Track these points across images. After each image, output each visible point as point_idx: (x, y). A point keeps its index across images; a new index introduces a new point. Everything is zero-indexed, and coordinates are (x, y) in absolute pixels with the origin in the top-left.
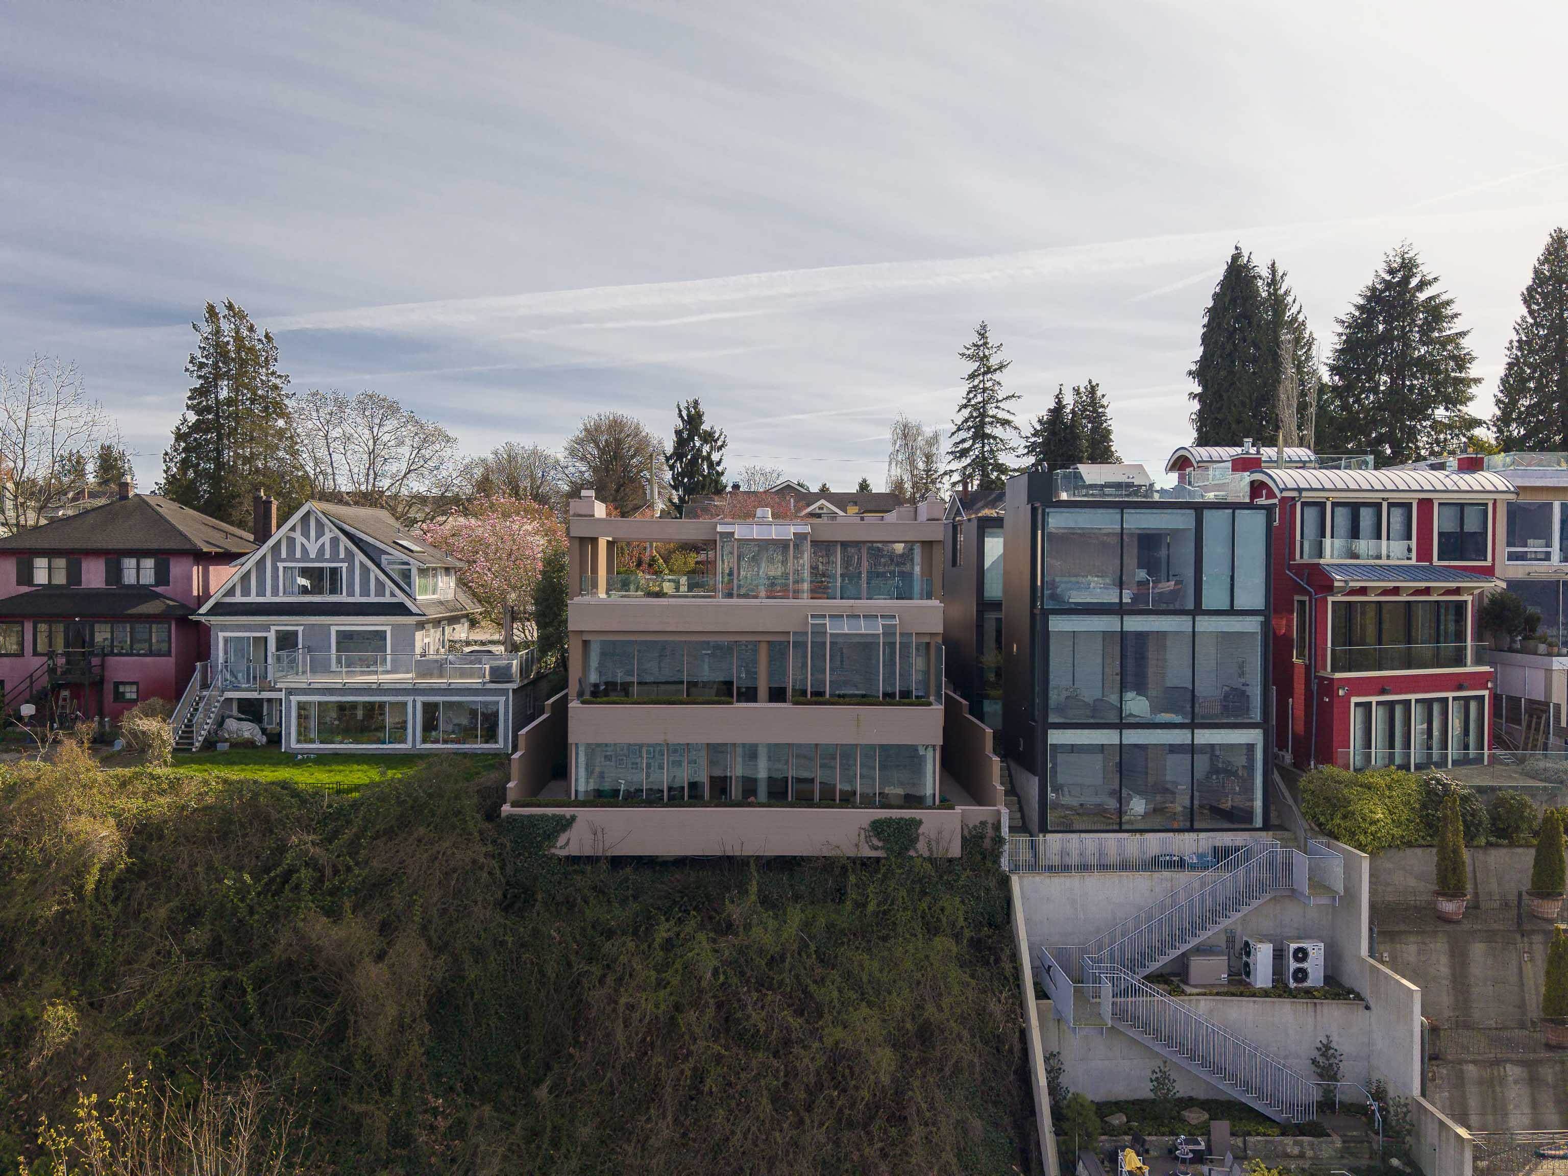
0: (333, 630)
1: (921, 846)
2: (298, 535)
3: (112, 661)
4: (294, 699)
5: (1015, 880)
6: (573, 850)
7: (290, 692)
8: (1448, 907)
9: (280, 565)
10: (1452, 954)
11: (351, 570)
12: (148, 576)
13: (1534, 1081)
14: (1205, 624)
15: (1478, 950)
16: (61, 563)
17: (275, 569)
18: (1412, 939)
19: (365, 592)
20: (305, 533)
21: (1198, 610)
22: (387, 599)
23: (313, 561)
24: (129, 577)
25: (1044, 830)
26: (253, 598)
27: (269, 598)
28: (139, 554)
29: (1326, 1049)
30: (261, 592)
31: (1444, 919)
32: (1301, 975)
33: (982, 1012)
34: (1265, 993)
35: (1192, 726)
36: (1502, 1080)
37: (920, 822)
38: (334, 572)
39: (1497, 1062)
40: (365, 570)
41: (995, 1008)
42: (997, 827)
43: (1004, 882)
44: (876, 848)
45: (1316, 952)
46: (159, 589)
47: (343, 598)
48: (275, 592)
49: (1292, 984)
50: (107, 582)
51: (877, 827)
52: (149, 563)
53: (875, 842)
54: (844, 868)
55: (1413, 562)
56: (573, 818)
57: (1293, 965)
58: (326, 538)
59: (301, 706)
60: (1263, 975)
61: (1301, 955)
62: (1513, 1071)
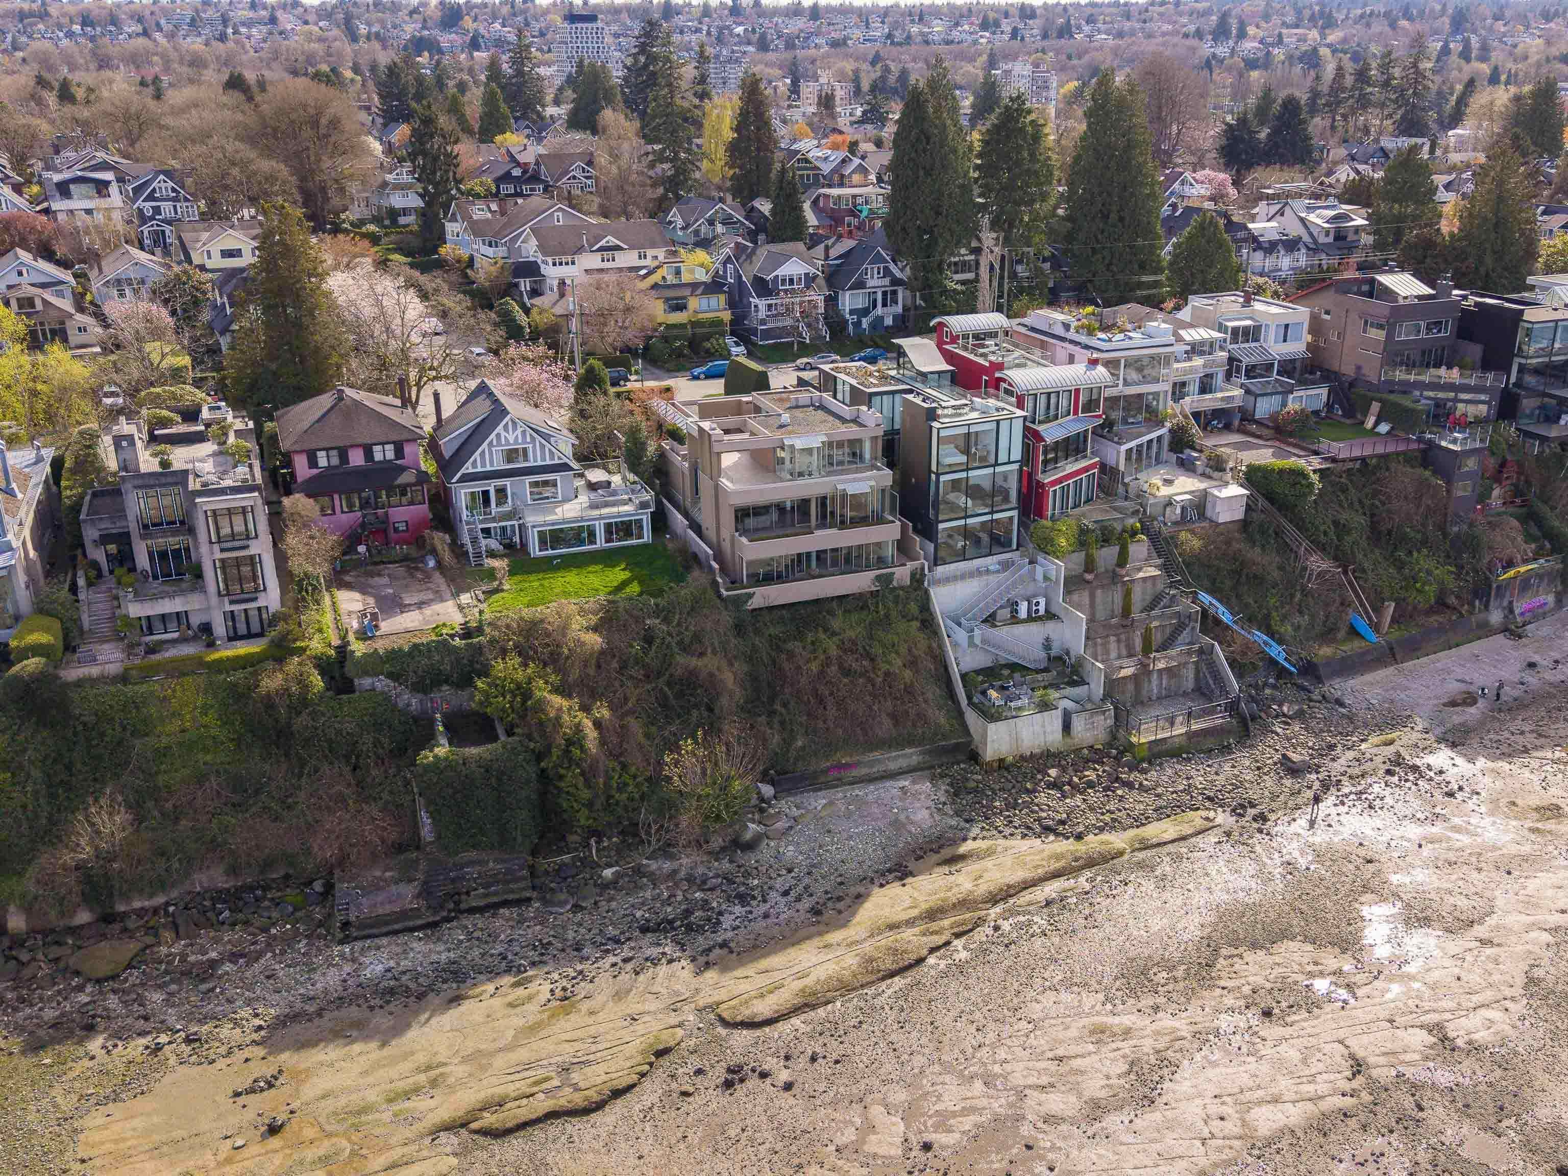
0: (527, 482)
1: (895, 583)
2: (503, 434)
3: (391, 511)
4: (536, 530)
5: (930, 590)
6: (754, 606)
9: (494, 449)
10: (1091, 596)
11: (534, 447)
12: (390, 455)
13: (1119, 641)
14: (999, 469)
16: (334, 453)
17: (491, 452)
18: (1077, 592)
19: (544, 459)
20: (506, 430)
21: (996, 464)
22: (557, 461)
23: (512, 445)
24: (378, 456)
25: (937, 566)
26: (479, 469)
27: (488, 468)
28: (381, 443)
29: (1047, 639)
30: (484, 465)
31: (1088, 582)
32: (1037, 611)
33: (930, 647)
34: (1025, 621)
35: (992, 513)
36: (1109, 642)
37: (894, 573)
38: (525, 450)
39: (1107, 635)
40: (542, 447)
41: (935, 645)
42: (923, 569)
43: (926, 592)
44: (877, 586)
45: (1042, 601)
46: (401, 463)
47: (531, 464)
48: (492, 465)
49: (1035, 616)
50: (367, 462)
51: (878, 578)
52: (390, 448)
53: (877, 584)
54: (866, 597)
56: (750, 593)
57: (1034, 608)
58: (519, 430)
59: (539, 533)
60: (1023, 614)
61: (1037, 604)
62: (1112, 639)
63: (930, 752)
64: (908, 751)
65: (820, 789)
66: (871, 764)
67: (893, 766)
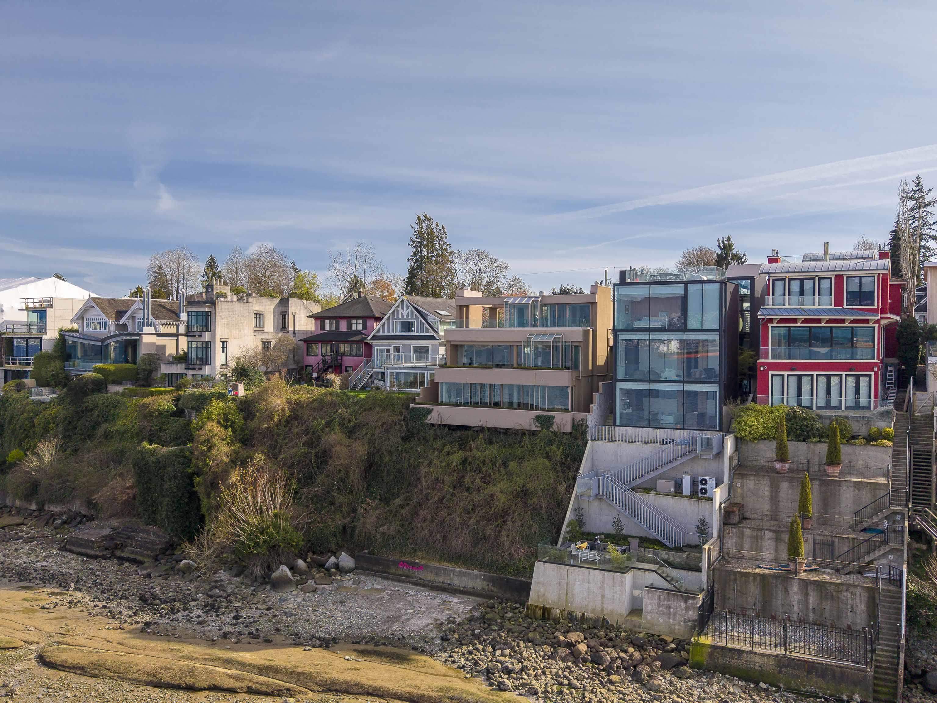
0: (412, 346)
1: (555, 428)
2: (400, 309)
3: (344, 358)
4: (389, 371)
5: (590, 443)
6: (432, 422)
7: (388, 368)
8: (778, 466)
9: (395, 321)
10: (771, 486)
11: (417, 323)
12: (360, 327)
14: (690, 336)
15: (785, 485)
16: (334, 322)
17: (393, 322)
18: (752, 478)
19: (422, 331)
20: (403, 309)
21: (686, 330)
22: (429, 334)
23: (404, 319)
24: (354, 327)
25: (615, 425)
26: (386, 334)
27: (391, 334)
28: (357, 318)
29: (702, 522)
30: (388, 332)
32: (704, 491)
33: (555, 489)
34: (686, 497)
35: (683, 382)
36: (762, 538)
37: (554, 417)
38: (412, 323)
39: (761, 530)
40: (422, 323)
42: (586, 421)
44: (537, 426)
45: (711, 481)
46: (363, 332)
47: (415, 334)
48: (393, 331)
49: (700, 495)
50: (347, 329)
51: (538, 418)
52: (360, 321)
53: (537, 424)
54: (524, 434)
55: (833, 307)
56: (433, 409)
57: (700, 486)
58: (409, 310)
59: (392, 374)
60: (686, 489)
62: (768, 534)
63: (493, 581)
64: (476, 572)
65: (387, 579)
66: (438, 571)
67: (457, 582)
